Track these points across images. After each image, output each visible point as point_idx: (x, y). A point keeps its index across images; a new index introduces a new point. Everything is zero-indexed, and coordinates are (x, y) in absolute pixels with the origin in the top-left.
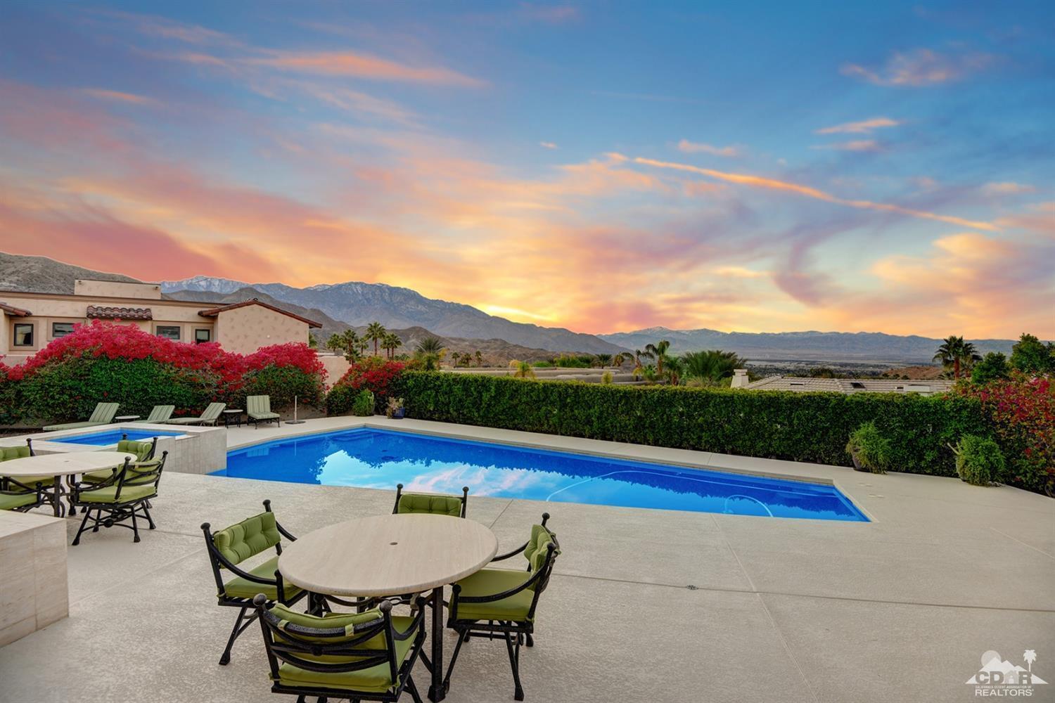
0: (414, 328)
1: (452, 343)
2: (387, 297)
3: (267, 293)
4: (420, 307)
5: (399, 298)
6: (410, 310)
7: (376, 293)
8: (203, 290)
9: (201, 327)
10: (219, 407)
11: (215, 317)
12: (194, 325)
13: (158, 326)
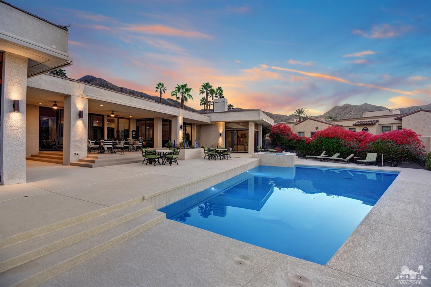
9: (399, 125)
10: (352, 155)
11: (401, 120)
12: (397, 124)
13: (382, 127)
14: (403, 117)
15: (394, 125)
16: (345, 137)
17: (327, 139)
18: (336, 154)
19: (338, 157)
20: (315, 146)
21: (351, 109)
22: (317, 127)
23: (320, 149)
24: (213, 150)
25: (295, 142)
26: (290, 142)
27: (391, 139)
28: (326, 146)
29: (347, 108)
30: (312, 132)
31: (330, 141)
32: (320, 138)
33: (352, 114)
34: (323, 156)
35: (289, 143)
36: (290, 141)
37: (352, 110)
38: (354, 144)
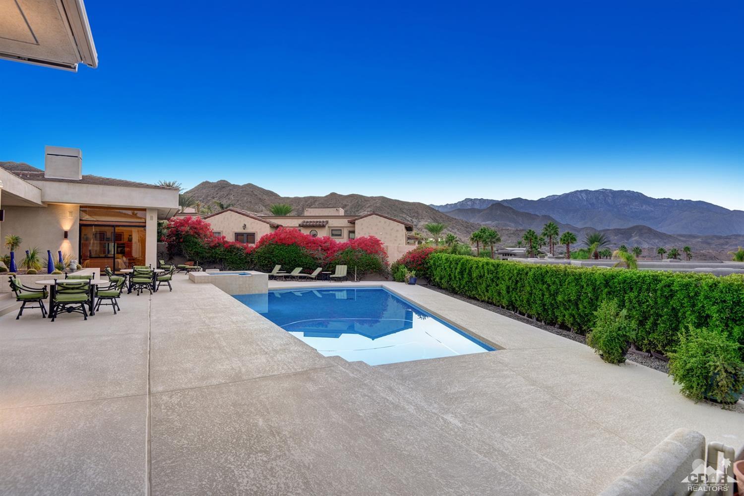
0: (637, 227)
1: (680, 240)
2: (610, 200)
3: (510, 206)
4: (644, 207)
5: (622, 200)
6: (634, 210)
7: (600, 198)
8: (469, 207)
9: (351, 229)
10: (319, 270)
11: (354, 223)
12: (348, 228)
13: (332, 230)
14: (356, 219)
15: (345, 228)
16: (306, 244)
17: (282, 247)
18: (296, 268)
19: (300, 273)
20: (261, 257)
21: (230, 190)
22: (245, 225)
23: (269, 262)
24: (146, 274)
25: (224, 251)
26: (213, 251)
27: (361, 248)
28: (279, 257)
29: (224, 187)
30: (235, 233)
31: (287, 250)
32: (270, 244)
33: (233, 199)
34: (278, 273)
35: (209, 253)
36: (212, 248)
37: (232, 192)
38: (320, 255)
